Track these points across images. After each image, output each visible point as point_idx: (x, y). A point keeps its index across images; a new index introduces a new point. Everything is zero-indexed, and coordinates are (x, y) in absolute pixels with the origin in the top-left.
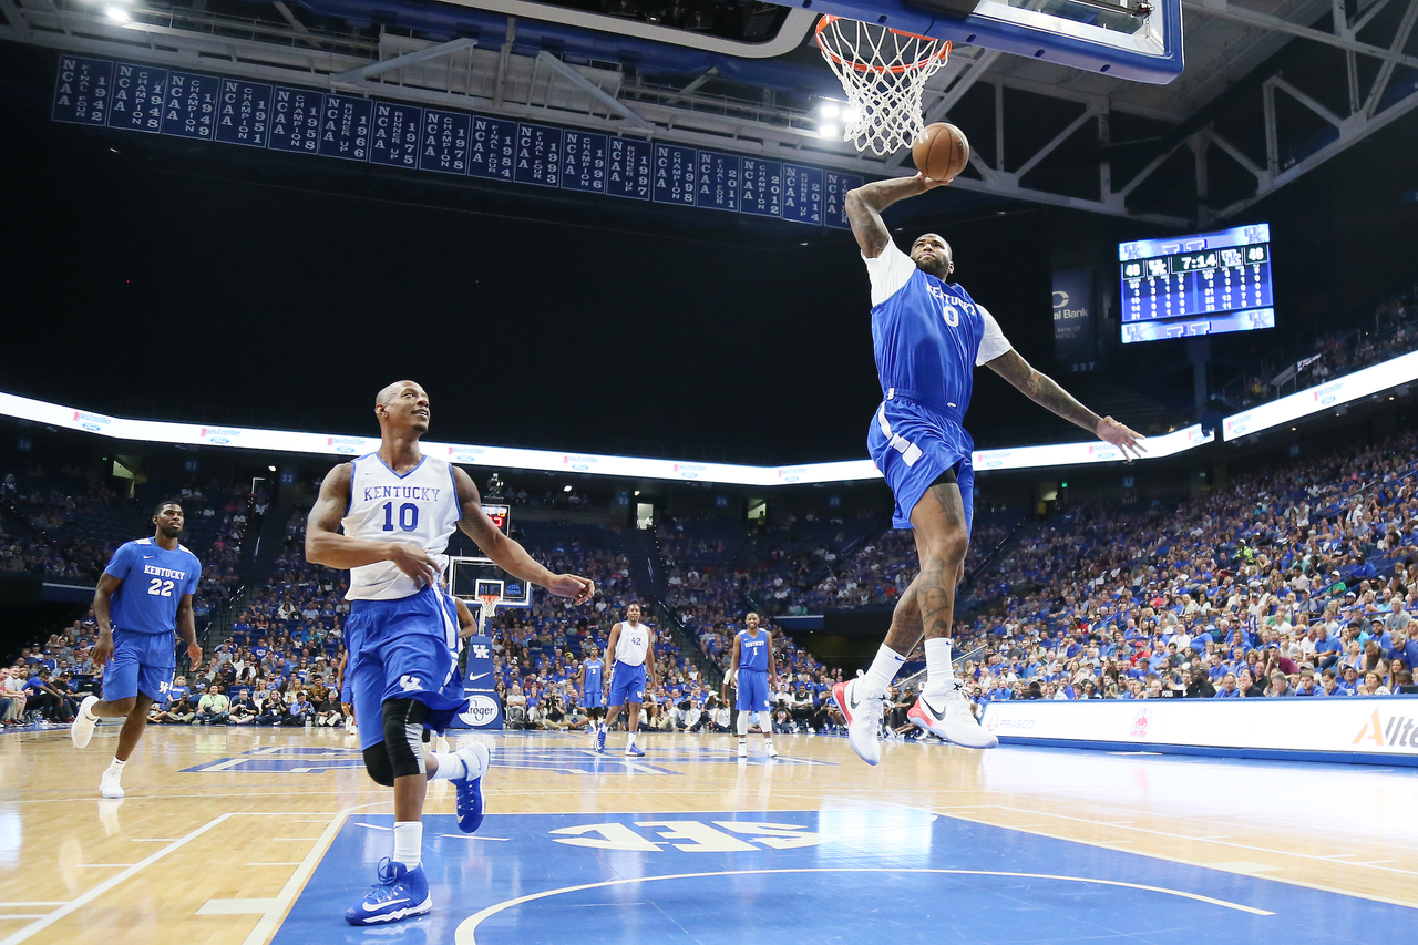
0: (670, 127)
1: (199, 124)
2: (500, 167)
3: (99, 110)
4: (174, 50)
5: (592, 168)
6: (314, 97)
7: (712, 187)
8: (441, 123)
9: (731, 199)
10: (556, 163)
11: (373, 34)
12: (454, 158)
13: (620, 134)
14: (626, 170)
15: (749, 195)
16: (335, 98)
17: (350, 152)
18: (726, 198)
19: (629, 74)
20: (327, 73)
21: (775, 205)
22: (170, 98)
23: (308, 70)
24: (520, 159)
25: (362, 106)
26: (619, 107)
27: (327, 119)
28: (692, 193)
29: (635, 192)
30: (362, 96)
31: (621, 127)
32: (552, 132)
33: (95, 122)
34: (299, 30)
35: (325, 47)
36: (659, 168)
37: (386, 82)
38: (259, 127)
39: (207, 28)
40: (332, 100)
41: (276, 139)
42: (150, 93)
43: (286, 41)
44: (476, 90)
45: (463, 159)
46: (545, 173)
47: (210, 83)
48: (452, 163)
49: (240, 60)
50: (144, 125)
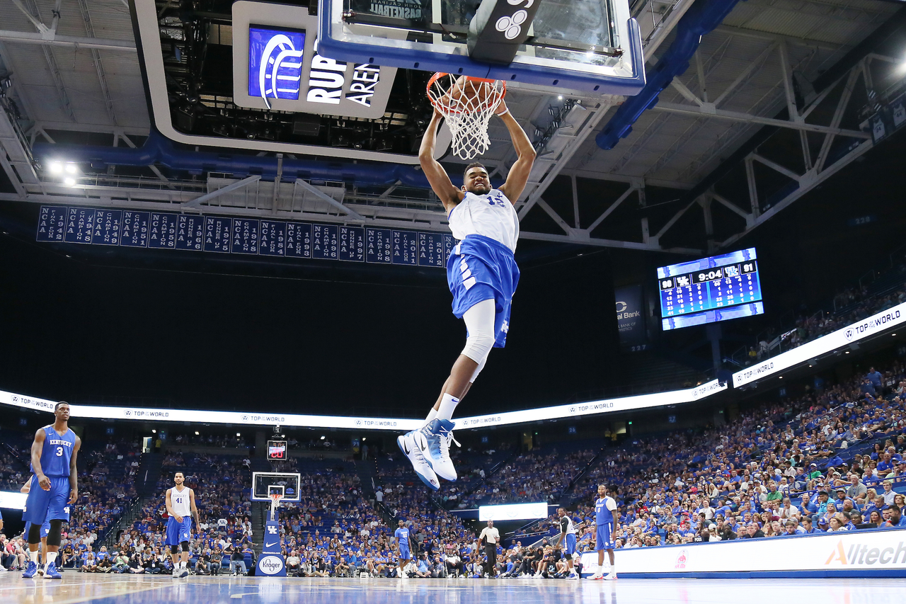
0: (375, 217)
1: (112, 237)
2: (277, 249)
3: (60, 234)
4: (99, 197)
5: (330, 245)
6: (172, 217)
7: (401, 251)
8: (242, 226)
9: (413, 258)
10: (309, 244)
11: (203, 178)
12: (250, 245)
13: (345, 224)
14: (350, 245)
15: (423, 255)
16: (184, 216)
17: (193, 246)
18: (410, 258)
19: (349, 188)
20: (179, 203)
21: (439, 260)
22: (96, 224)
23: (169, 202)
24: (288, 243)
25: (198, 219)
26: (344, 208)
27: (180, 229)
28: (389, 256)
29: (356, 257)
30: (199, 214)
31: (345, 220)
32: (306, 227)
33: (58, 240)
34: (163, 180)
35: (178, 188)
36: (369, 242)
37: (211, 205)
38: (143, 236)
39: (115, 184)
40: (182, 218)
41: (153, 242)
42: (86, 222)
43: (157, 187)
44: (262, 206)
45: (255, 245)
46: (303, 250)
47: (117, 213)
48: (249, 248)
49: (133, 200)
50: (83, 240)
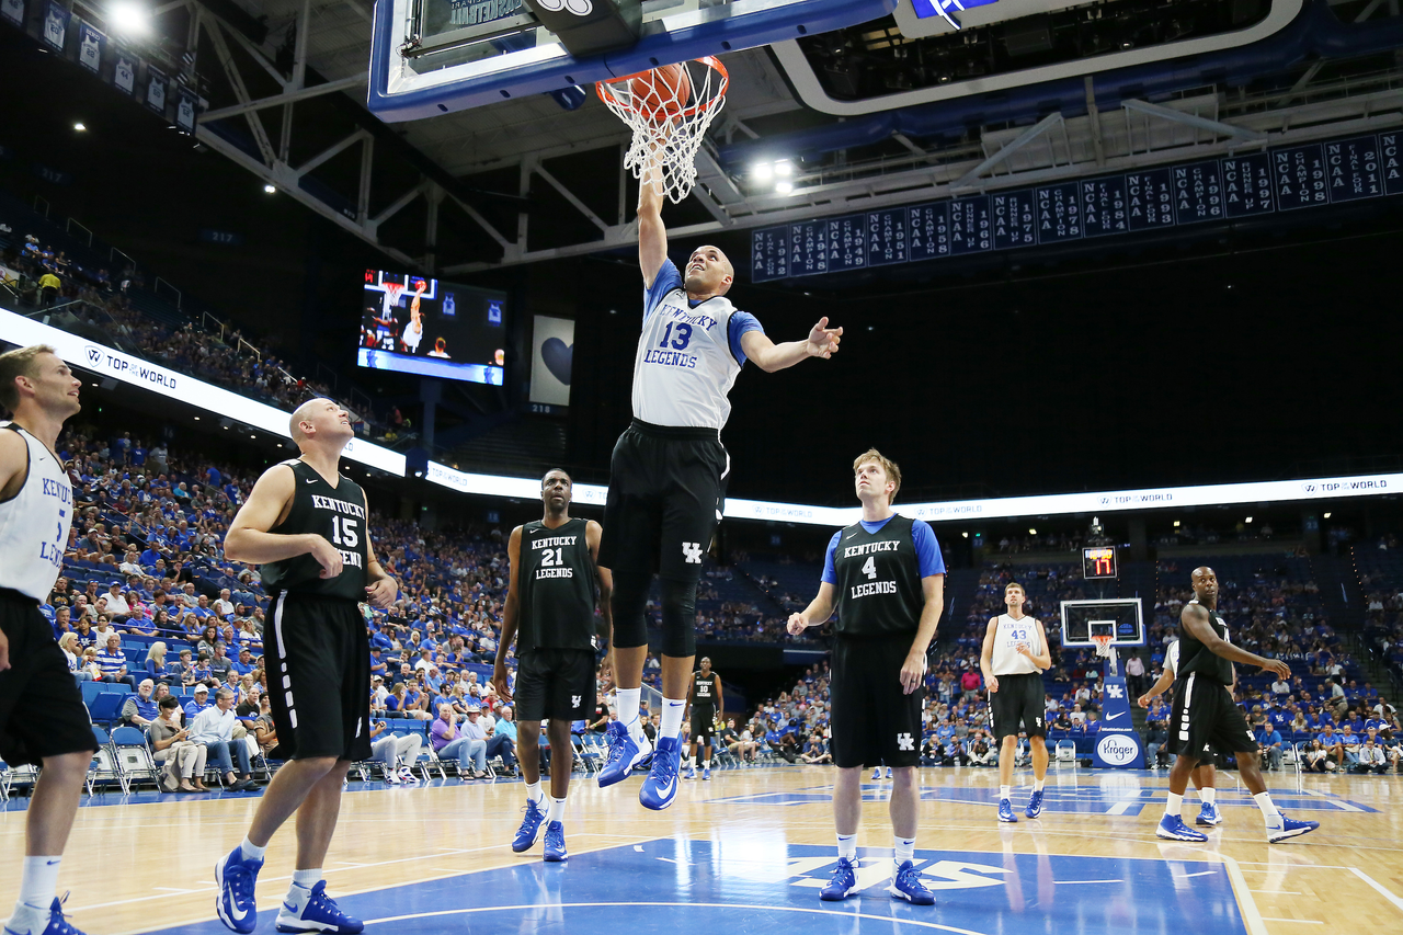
0: (1285, 129)
1: (855, 256)
2: (1114, 221)
3: (783, 266)
4: (828, 202)
5: (1206, 196)
6: (939, 206)
7: (1347, 177)
8: (1052, 196)
9: (1372, 183)
10: (1169, 202)
11: (975, 137)
12: (1069, 225)
13: (1231, 154)
14: (1243, 189)
15: (1394, 174)
16: (957, 202)
17: (977, 246)
18: (1366, 185)
19: (1228, 91)
20: (946, 183)
22: (831, 241)
23: (930, 185)
24: (1132, 209)
25: (979, 202)
26: (1223, 128)
27: (953, 223)
28: (1323, 190)
29: (1258, 206)
30: (979, 193)
31: (1230, 147)
32: (1159, 174)
33: (781, 275)
34: (919, 153)
35: (942, 161)
36: (1280, 175)
37: (997, 175)
38: (900, 245)
39: (848, 177)
40: (955, 205)
41: (915, 251)
42: (816, 242)
43: (908, 167)
44: (1079, 157)
45: (1077, 224)
46: (1159, 214)
47: (857, 219)
48: (1067, 230)
49: (878, 194)
50: (815, 269)
